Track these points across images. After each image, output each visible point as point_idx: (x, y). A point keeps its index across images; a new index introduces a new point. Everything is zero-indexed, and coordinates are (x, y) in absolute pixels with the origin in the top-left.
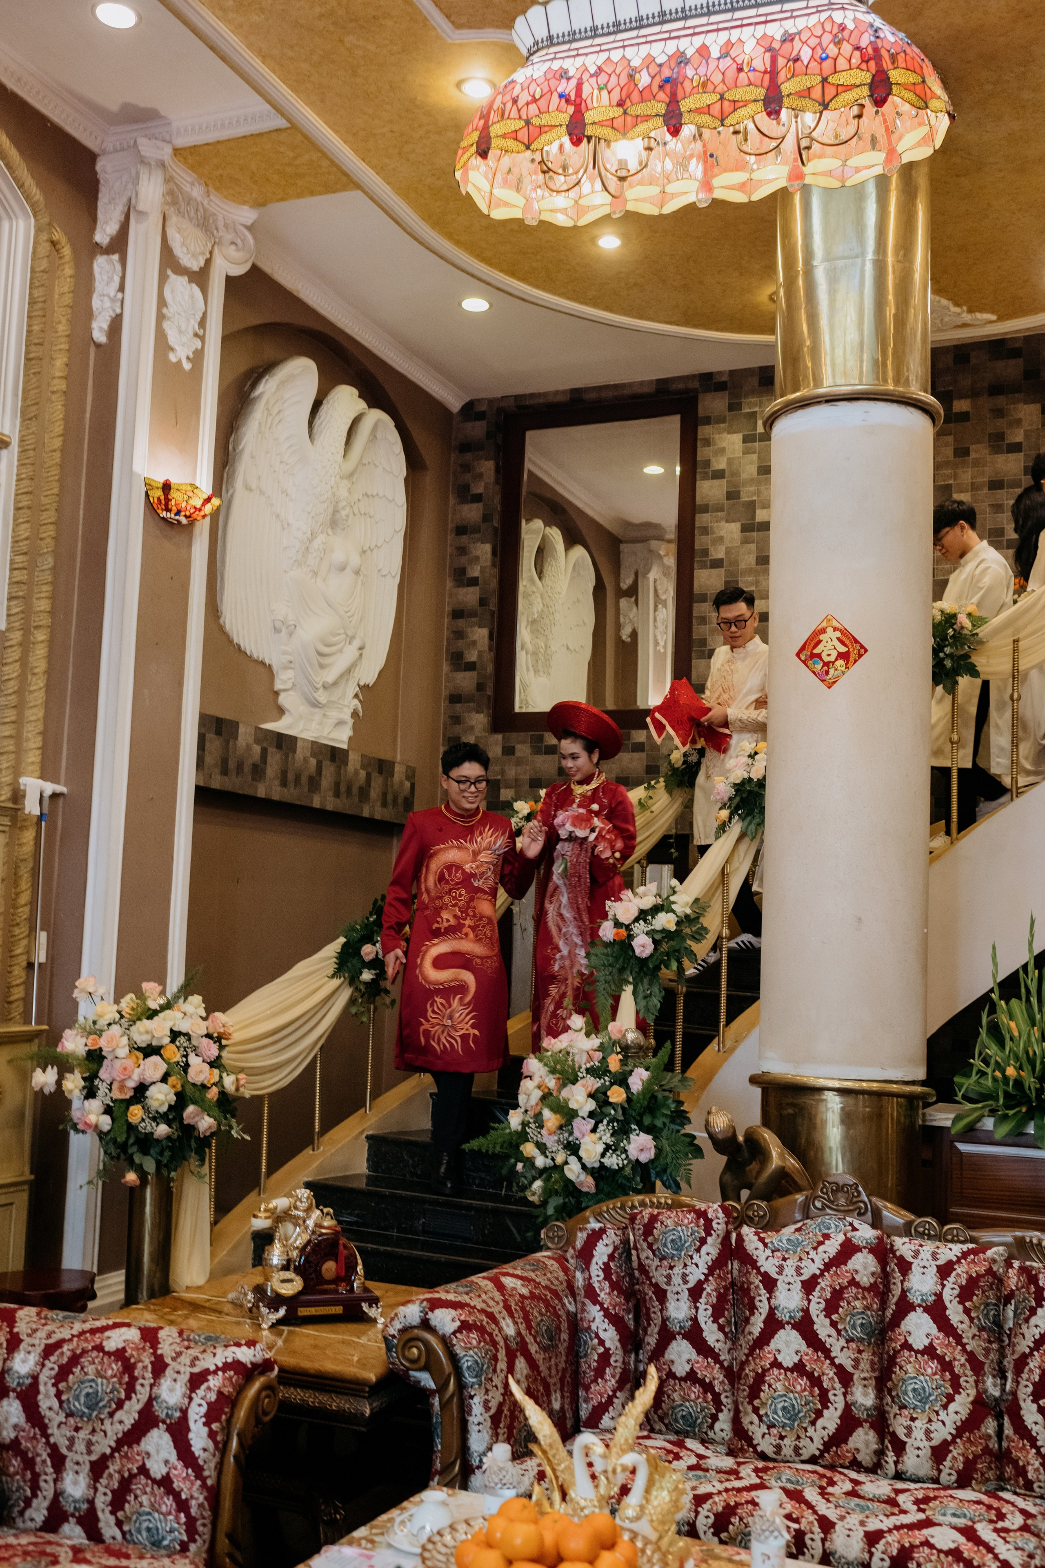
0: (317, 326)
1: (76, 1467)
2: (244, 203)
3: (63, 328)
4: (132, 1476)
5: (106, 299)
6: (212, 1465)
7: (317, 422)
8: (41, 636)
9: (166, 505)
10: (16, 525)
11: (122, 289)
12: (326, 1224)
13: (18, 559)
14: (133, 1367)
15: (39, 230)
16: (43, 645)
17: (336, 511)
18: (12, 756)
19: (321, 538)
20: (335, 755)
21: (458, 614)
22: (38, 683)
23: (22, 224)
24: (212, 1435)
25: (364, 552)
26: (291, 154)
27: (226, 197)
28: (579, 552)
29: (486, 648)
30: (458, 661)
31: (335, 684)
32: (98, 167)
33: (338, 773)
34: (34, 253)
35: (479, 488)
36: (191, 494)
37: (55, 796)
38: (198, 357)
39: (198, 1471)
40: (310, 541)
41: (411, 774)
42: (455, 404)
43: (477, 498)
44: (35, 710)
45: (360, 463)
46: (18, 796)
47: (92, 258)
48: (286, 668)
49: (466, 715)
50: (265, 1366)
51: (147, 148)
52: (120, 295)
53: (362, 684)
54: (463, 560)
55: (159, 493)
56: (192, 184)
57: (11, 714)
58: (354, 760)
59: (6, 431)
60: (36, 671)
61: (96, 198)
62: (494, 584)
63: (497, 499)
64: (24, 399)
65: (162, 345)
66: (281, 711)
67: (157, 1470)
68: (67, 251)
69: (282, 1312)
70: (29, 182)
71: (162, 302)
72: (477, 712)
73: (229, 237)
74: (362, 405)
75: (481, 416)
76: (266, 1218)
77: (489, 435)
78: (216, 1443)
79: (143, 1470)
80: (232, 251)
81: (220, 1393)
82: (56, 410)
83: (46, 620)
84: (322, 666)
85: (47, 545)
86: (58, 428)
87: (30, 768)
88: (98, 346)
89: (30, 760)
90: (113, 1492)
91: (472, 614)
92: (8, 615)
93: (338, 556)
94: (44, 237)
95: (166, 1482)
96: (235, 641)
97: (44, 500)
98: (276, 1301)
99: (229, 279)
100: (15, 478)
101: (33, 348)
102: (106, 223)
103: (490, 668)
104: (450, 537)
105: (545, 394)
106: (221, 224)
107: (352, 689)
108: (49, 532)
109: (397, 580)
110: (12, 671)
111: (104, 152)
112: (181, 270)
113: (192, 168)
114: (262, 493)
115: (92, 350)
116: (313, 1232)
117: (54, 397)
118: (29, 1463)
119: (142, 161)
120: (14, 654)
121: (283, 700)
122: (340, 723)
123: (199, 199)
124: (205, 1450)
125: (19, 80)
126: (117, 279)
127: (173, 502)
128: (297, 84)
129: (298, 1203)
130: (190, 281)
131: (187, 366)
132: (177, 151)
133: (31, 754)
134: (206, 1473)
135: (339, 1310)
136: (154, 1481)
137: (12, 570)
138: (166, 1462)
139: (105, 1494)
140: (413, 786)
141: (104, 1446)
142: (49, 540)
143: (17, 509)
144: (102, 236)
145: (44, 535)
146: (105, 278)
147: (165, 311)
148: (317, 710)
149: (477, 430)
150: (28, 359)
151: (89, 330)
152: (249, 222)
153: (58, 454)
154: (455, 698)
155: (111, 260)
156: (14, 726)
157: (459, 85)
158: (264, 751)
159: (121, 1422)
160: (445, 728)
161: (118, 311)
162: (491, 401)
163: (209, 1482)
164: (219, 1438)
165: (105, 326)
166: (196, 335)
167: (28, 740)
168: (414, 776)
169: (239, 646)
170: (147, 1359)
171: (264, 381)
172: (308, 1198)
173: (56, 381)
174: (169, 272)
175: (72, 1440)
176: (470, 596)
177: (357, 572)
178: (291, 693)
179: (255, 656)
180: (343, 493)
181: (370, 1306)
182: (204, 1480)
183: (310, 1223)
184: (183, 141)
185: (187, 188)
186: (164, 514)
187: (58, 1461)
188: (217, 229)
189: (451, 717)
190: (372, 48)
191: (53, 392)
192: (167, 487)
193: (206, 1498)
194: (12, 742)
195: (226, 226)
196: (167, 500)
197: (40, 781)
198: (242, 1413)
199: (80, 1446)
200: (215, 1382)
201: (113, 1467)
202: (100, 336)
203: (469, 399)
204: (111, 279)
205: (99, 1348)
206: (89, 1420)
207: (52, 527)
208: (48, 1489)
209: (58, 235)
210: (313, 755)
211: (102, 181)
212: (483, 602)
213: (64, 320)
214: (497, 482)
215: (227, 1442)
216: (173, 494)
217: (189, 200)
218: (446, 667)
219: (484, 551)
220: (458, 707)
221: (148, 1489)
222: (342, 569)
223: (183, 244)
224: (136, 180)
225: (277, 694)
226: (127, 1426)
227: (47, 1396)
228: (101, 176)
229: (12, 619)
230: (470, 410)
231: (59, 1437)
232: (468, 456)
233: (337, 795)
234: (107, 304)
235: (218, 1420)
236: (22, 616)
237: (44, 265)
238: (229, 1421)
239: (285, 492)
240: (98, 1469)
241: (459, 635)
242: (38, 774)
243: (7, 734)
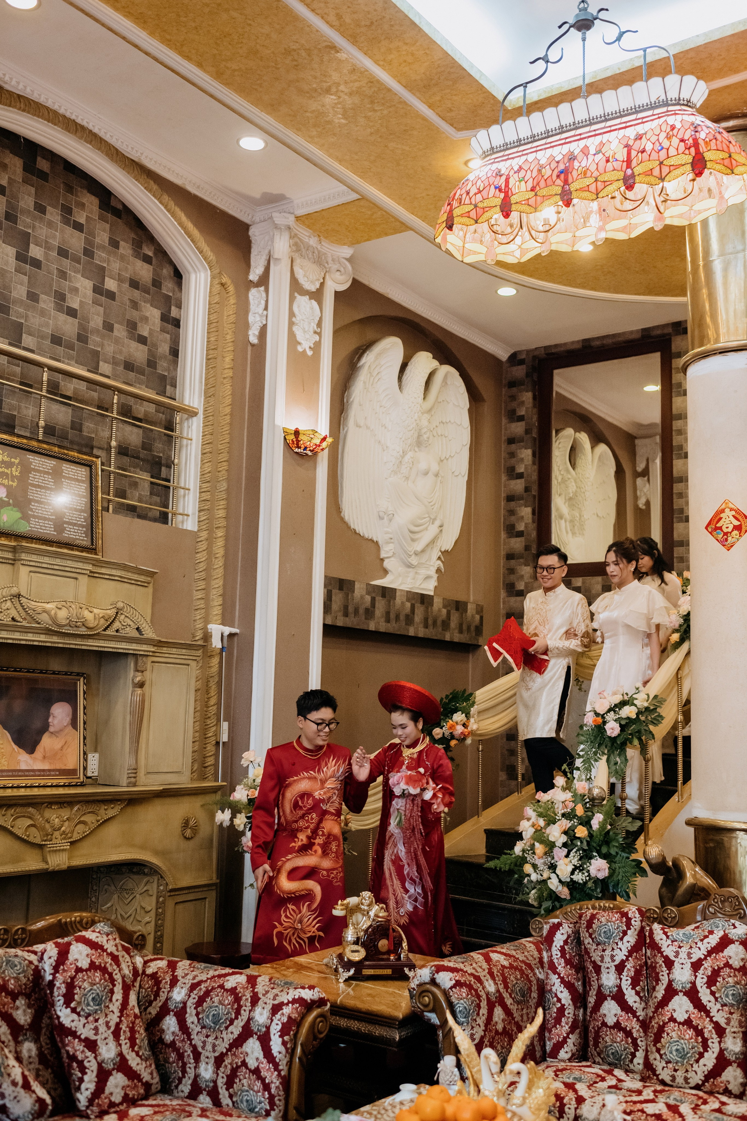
0: (401, 315)
1: (207, 1060)
2: (344, 244)
3: (229, 337)
4: (238, 1067)
5: (257, 315)
6: (285, 1062)
7: (404, 378)
8: (220, 533)
9: (297, 444)
10: (203, 464)
11: (266, 308)
12: (381, 915)
13: (205, 485)
14: (240, 999)
15: (213, 278)
16: (221, 539)
17: (419, 436)
18: (203, 611)
19: (410, 454)
20: (424, 599)
21: (510, 498)
22: (219, 563)
23: (203, 275)
24: (284, 1043)
25: (442, 461)
26: (369, 213)
27: (332, 242)
28: (602, 448)
29: (530, 521)
30: (511, 531)
31: (423, 551)
32: (251, 233)
33: (426, 611)
34: (210, 292)
35: (522, 412)
36: (312, 436)
37: (231, 635)
38: (317, 347)
39: (276, 1066)
40: (403, 457)
41: (480, 610)
42: (503, 355)
43: (521, 418)
44: (217, 581)
45: (437, 401)
46: (207, 637)
47: (248, 290)
48: (388, 543)
49: (518, 567)
50: (321, 1002)
51: (279, 219)
52: (265, 312)
53: (443, 550)
54: (513, 461)
55: (292, 437)
56: (310, 237)
57: (202, 585)
58: (438, 603)
59: (196, 406)
60: (217, 556)
61: (249, 252)
62: (535, 477)
63: (535, 418)
64: (206, 385)
65: (293, 341)
66: (386, 572)
67: (252, 1064)
68: (231, 289)
69: (352, 972)
70: (206, 248)
71: (292, 314)
72: (525, 565)
73: (335, 267)
74: (435, 363)
75: (522, 362)
76: (342, 910)
77: (528, 375)
78: (287, 1049)
79: (244, 1064)
80: (338, 276)
81: (289, 1017)
82: (227, 389)
83: (223, 523)
84: (413, 540)
85: (223, 475)
86: (228, 400)
87: (215, 618)
88: (253, 345)
89: (215, 613)
90: (227, 1076)
91: (520, 498)
92: (199, 522)
93: (423, 466)
94: (216, 281)
95: (256, 1072)
96: (352, 527)
97: (220, 447)
98: (348, 965)
99: (336, 293)
100: (201, 434)
101: (211, 352)
102: (256, 267)
103: (534, 534)
104: (504, 446)
105: (565, 344)
106: (330, 260)
107: (436, 553)
108: (225, 466)
109: (466, 478)
110: (202, 556)
111: (254, 223)
112: (304, 292)
113: (308, 227)
114: (368, 428)
115: (249, 348)
116: (374, 920)
117: (225, 381)
118: (181, 1056)
119: (276, 227)
120: (203, 546)
121: (386, 564)
122: (428, 577)
123: (314, 245)
124: (280, 1053)
125: (198, 187)
126: (263, 303)
127: (301, 442)
128: (363, 174)
129: (363, 901)
130: (310, 299)
131: (310, 353)
132: (298, 218)
133: (215, 609)
134: (281, 1067)
135: (389, 972)
136: (250, 1071)
137: (200, 493)
138: (257, 1059)
139: (223, 1077)
140: (481, 618)
141: (223, 1047)
142: (224, 472)
143: (203, 454)
144: (254, 276)
145: (220, 469)
146: (256, 302)
147: (294, 319)
148: (411, 570)
149: (519, 372)
150: (208, 359)
151: (247, 336)
152: (348, 256)
153: (228, 417)
154: (510, 557)
155: (259, 291)
156: (204, 591)
157: (466, 163)
158: (373, 599)
159: (232, 1033)
160: (504, 577)
161: (264, 322)
162: (528, 352)
163: (283, 1073)
164: (289, 1046)
165: (257, 333)
166: (315, 332)
167: (213, 600)
168: (482, 611)
169: (355, 530)
170: (248, 995)
171: (366, 355)
172: (369, 897)
173: (226, 371)
174: (296, 294)
175: (204, 1042)
176: (518, 486)
177: (437, 475)
178: (392, 559)
179: (366, 536)
180: (424, 423)
181: (410, 970)
182: (279, 1072)
183: (372, 914)
184: (301, 212)
185: (306, 240)
186: (296, 450)
187: (197, 1056)
188: (327, 263)
189: (508, 569)
190: (407, 148)
191: (224, 378)
192: (297, 433)
193: (280, 1083)
194: (202, 602)
195: (333, 260)
196: (298, 441)
197: (221, 626)
198: (304, 1030)
199: (209, 1047)
200: (287, 1010)
201: (227, 1061)
202: (253, 339)
203: (512, 351)
204: (259, 303)
205: (222, 986)
206: (214, 1031)
207: (225, 464)
208: (191, 1073)
209: (225, 279)
210: (408, 600)
211: (253, 241)
212: (527, 489)
213: (230, 332)
214: (534, 406)
215: (294, 1049)
216: (301, 437)
217: (308, 247)
218: (503, 535)
219: (526, 454)
220: (513, 562)
221: (247, 1076)
222: (426, 474)
223: (305, 276)
224: (272, 240)
225: (382, 560)
226: (236, 1036)
227: (191, 1015)
228: (253, 239)
229: (202, 523)
230: (514, 359)
231: (197, 1040)
232: (514, 390)
233: (426, 626)
234: (258, 318)
235: (288, 1034)
236: (207, 521)
237: (216, 299)
238: (296, 1035)
239: (384, 426)
240: (219, 1061)
241: (512, 512)
242: (220, 621)
243: (199, 597)
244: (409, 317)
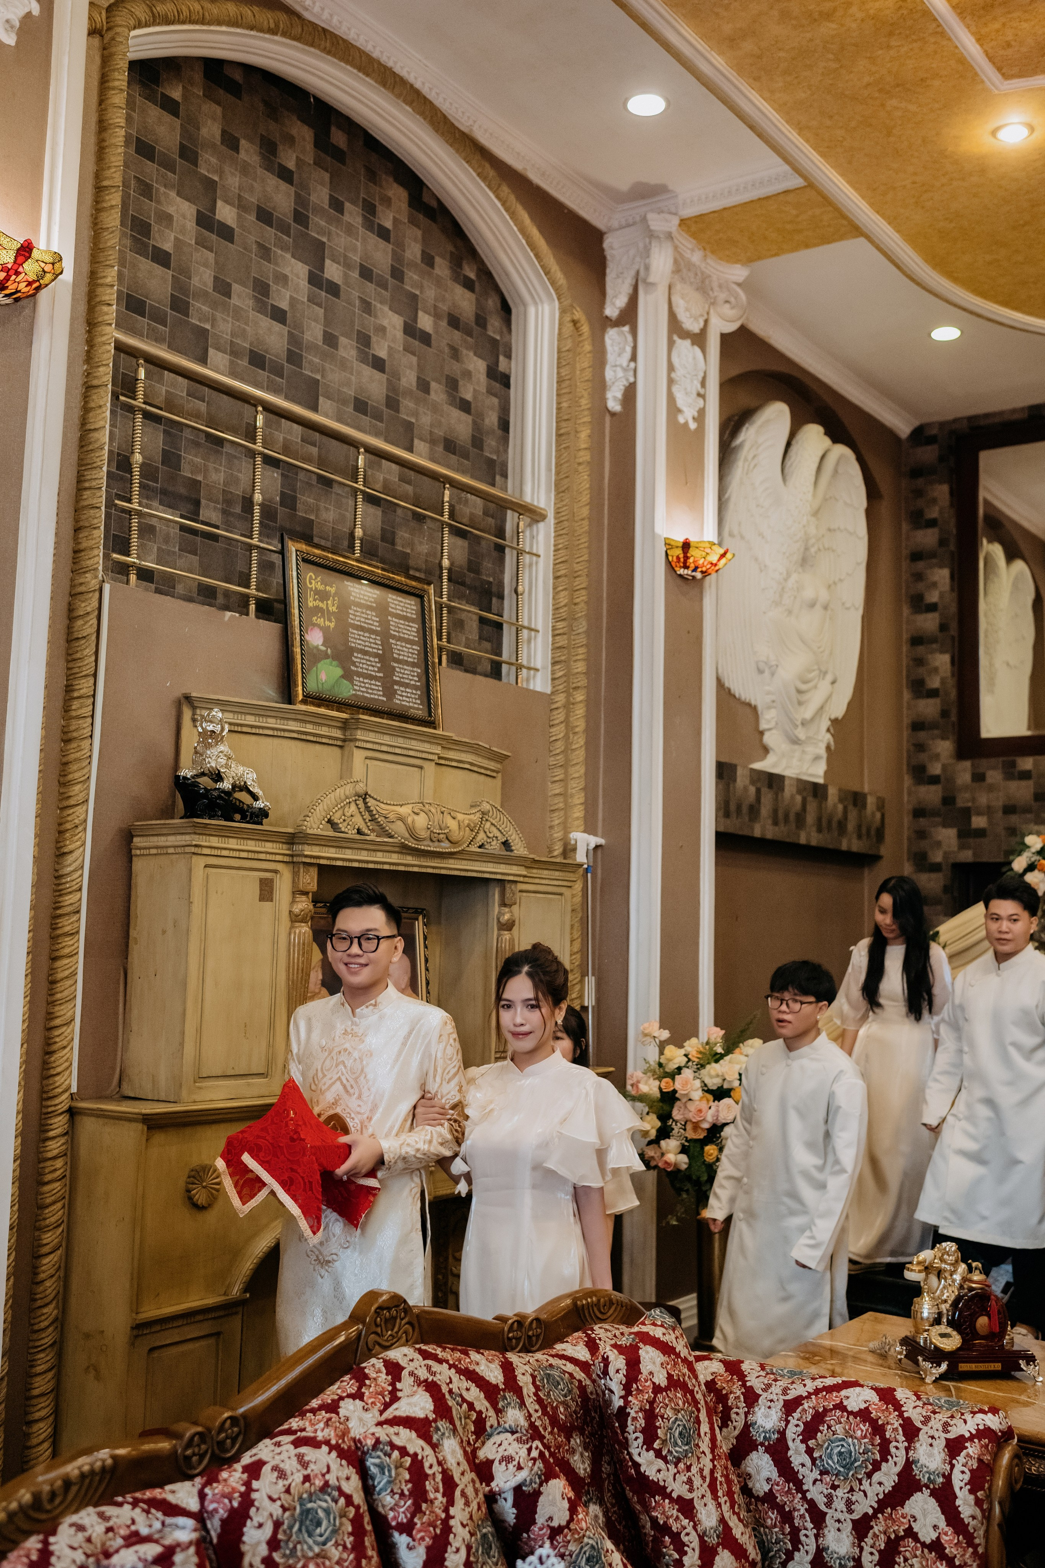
1: (837, 1525)
2: (737, 262)
3: (585, 402)
4: (899, 1539)
5: (618, 369)
6: (982, 1532)
7: (788, 463)
8: (580, 696)
9: (685, 562)
10: (556, 593)
11: (634, 358)
12: (973, 1278)
13: (560, 625)
14: (883, 1429)
15: (563, 311)
16: (582, 705)
17: (807, 549)
18: (562, 813)
19: (794, 577)
20: (817, 791)
21: (917, 641)
22: (579, 741)
23: (547, 308)
24: (978, 1503)
25: (829, 586)
26: (794, 212)
27: (721, 259)
29: (949, 674)
30: (919, 688)
31: (812, 719)
32: (606, 245)
33: (820, 808)
34: (560, 334)
35: (933, 513)
36: (708, 551)
37: (597, 847)
38: (700, 417)
39: (969, 1538)
40: (786, 580)
41: (881, 805)
42: (904, 428)
43: (932, 523)
44: (577, 768)
45: (825, 500)
46: (569, 850)
47: (603, 331)
48: (769, 708)
49: (931, 742)
50: (1008, 1433)
51: (657, 223)
52: (632, 365)
53: (833, 717)
54: (920, 586)
55: (679, 552)
56: (693, 250)
57: (559, 774)
58: (832, 793)
59: (542, 505)
60: (577, 730)
61: (603, 275)
62: (953, 609)
63: (953, 522)
64: (558, 473)
65: (673, 409)
66: (766, 750)
67: (927, 1535)
68: (585, 329)
69: (944, 1367)
70: (555, 268)
71: (671, 368)
72: (943, 739)
73: (722, 296)
74: (827, 442)
75: (932, 440)
76: (917, 1270)
77: (941, 459)
78: (982, 1511)
79: (910, 1533)
80: (727, 310)
81: (980, 1461)
82: (583, 481)
83: (582, 681)
84: (800, 703)
85: (581, 610)
86: (585, 498)
87: (576, 823)
88: (613, 414)
89: (576, 815)
90: (880, 1552)
91: (933, 640)
92: (553, 679)
93: (809, 593)
94: (568, 318)
95: (936, 1547)
96: (727, 685)
97: (577, 567)
98: (938, 1356)
99: (723, 336)
100: (552, 548)
101: (564, 424)
102: (616, 297)
103: (953, 694)
104: (905, 564)
105: (1001, 413)
106: (715, 285)
107: (825, 724)
108: (582, 597)
109: (860, 612)
110: (559, 731)
111: (611, 230)
112: (685, 334)
113: (694, 235)
114: (742, 537)
115: (608, 418)
116: (961, 1287)
117: (581, 468)
118: (787, 1517)
119: (651, 235)
120: (560, 716)
121: (768, 739)
122: (817, 758)
123: (698, 263)
124: (974, 1517)
125: (543, 174)
126: (629, 349)
127: (691, 560)
128: (826, 150)
129: (945, 1257)
130: (693, 344)
131: (693, 426)
132: (683, 222)
133: (576, 810)
134: (977, 1541)
135: (998, 1366)
136: (924, 1545)
137: (554, 636)
138: (935, 1527)
139: (872, 1554)
140: (883, 816)
141: (864, 1506)
142: (582, 605)
143: (556, 578)
144: (612, 310)
145: (577, 600)
146: (616, 349)
147: (673, 375)
148: (796, 747)
149: (928, 454)
150: (559, 435)
151: (604, 400)
152: (741, 279)
153: (586, 523)
154: (917, 726)
155: (622, 332)
156: (562, 784)
157: (994, 133)
158: (758, 791)
159: (880, 1484)
160: (909, 757)
161: (632, 380)
162: (942, 425)
163: (980, 1550)
164: (985, 1507)
165: (619, 395)
166: (699, 395)
167: (572, 796)
168: (883, 806)
169: (729, 690)
170: (895, 1422)
171: (744, 429)
173: (581, 453)
174: (675, 338)
175: (830, 1497)
176: (929, 622)
177: (826, 608)
178: (774, 731)
179: (743, 698)
180: (812, 530)
181: (1028, 1364)
182: (975, 1547)
183: (957, 1277)
184: (689, 212)
185: (688, 254)
186: (681, 571)
187: (818, 1518)
188: (712, 289)
189: (915, 745)
190: (913, 108)
191: (579, 464)
192: (686, 546)
194: (561, 799)
195: (720, 286)
196: (686, 558)
197: (586, 835)
198: (1000, 1482)
199: (839, 1504)
200: (973, 1449)
201: (878, 1527)
202: (614, 404)
203: (917, 423)
204: (623, 350)
205: (841, 1407)
206: (846, 1479)
207: (584, 592)
208: (809, 1544)
209: (579, 315)
210: (799, 792)
211: (608, 257)
212: (943, 627)
213: (585, 394)
214: (952, 505)
215: (991, 1509)
216: (692, 552)
217: (690, 266)
218: (907, 695)
219: (942, 576)
220: (922, 735)
221: (918, 1553)
222: (812, 605)
223: (687, 310)
224: (646, 253)
225: (762, 733)
226: (888, 1487)
227: (797, 1452)
228: (608, 253)
229: (557, 682)
230: (920, 435)
231: (816, 1493)
232: (920, 482)
233: (820, 830)
234: (620, 374)
235: (982, 1489)
236: (564, 679)
237: (569, 345)
238: (990, 1488)
239: (761, 535)
240: (861, 1528)
241: (919, 662)
242: (582, 828)
243: (557, 791)
244: (795, 373)
